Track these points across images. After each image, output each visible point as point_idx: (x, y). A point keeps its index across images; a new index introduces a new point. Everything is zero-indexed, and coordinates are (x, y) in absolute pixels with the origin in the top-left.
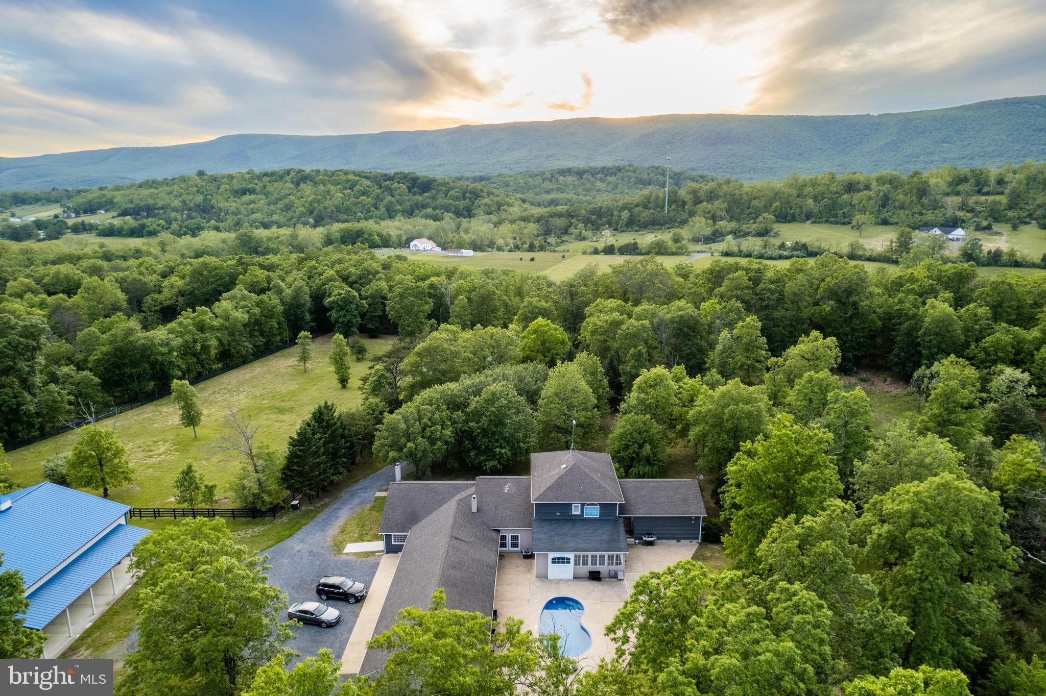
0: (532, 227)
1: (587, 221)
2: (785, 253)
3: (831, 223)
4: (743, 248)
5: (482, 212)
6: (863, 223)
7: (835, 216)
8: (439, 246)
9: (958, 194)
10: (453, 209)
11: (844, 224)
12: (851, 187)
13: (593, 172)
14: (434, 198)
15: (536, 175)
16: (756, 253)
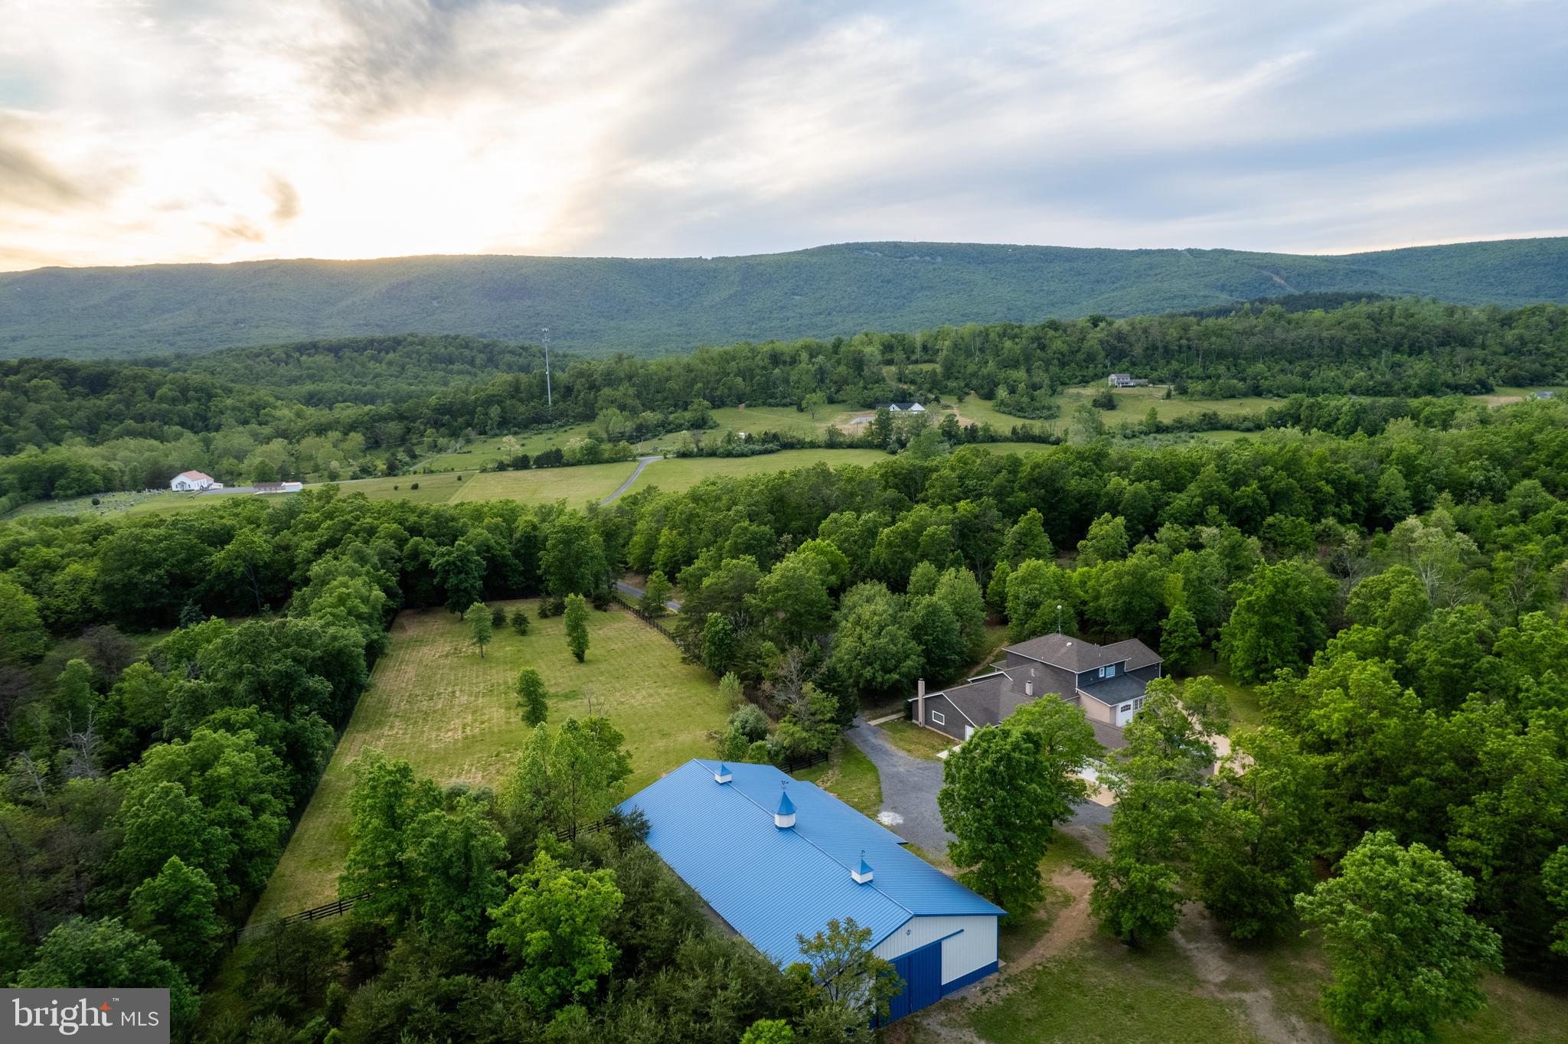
0: (357, 438)
1: (437, 424)
2: (757, 447)
3: (770, 405)
4: (702, 445)
5: (232, 421)
6: (815, 403)
7: (773, 396)
8: (217, 479)
9: (890, 362)
10: (176, 419)
11: (785, 405)
12: (776, 359)
13: (359, 347)
14: (128, 404)
15: (258, 355)
16: (721, 450)
